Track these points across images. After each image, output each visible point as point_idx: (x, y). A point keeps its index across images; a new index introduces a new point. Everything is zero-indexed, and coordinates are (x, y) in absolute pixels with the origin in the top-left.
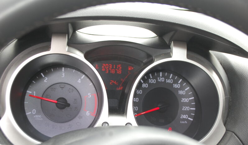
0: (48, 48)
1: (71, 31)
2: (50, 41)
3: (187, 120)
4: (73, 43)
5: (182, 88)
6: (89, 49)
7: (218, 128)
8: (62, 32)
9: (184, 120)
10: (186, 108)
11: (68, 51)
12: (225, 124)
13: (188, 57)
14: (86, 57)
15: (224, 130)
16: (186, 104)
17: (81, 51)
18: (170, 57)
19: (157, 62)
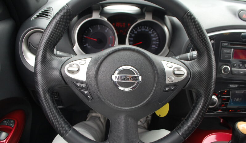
0: (91, 16)
1: (101, 8)
2: (92, 13)
3: (155, 48)
4: (102, 13)
5: (153, 33)
6: (109, 16)
7: (166, 50)
8: (97, 9)
9: (153, 48)
10: (154, 43)
11: (100, 17)
12: (169, 48)
13: (153, 18)
14: (108, 20)
15: (168, 51)
16: (154, 41)
17: (106, 17)
18: (145, 19)
19: (139, 21)
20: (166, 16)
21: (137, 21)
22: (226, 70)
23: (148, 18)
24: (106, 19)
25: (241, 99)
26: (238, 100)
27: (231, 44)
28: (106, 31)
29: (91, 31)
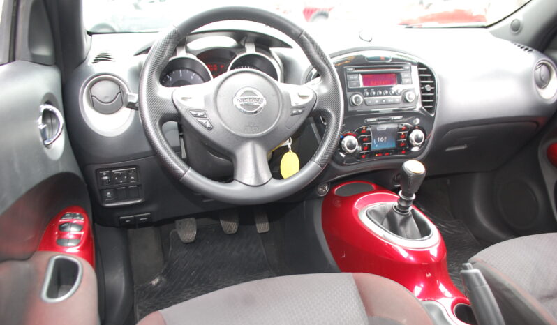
11: (187, 55)
18: (245, 52)
19: (239, 56)
20: (271, 49)
21: (236, 56)
22: (358, 100)
23: (251, 50)
24: (194, 58)
25: (385, 138)
26: (382, 139)
27: (356, 69)
28: (192, 78)
29: (171, 80)
